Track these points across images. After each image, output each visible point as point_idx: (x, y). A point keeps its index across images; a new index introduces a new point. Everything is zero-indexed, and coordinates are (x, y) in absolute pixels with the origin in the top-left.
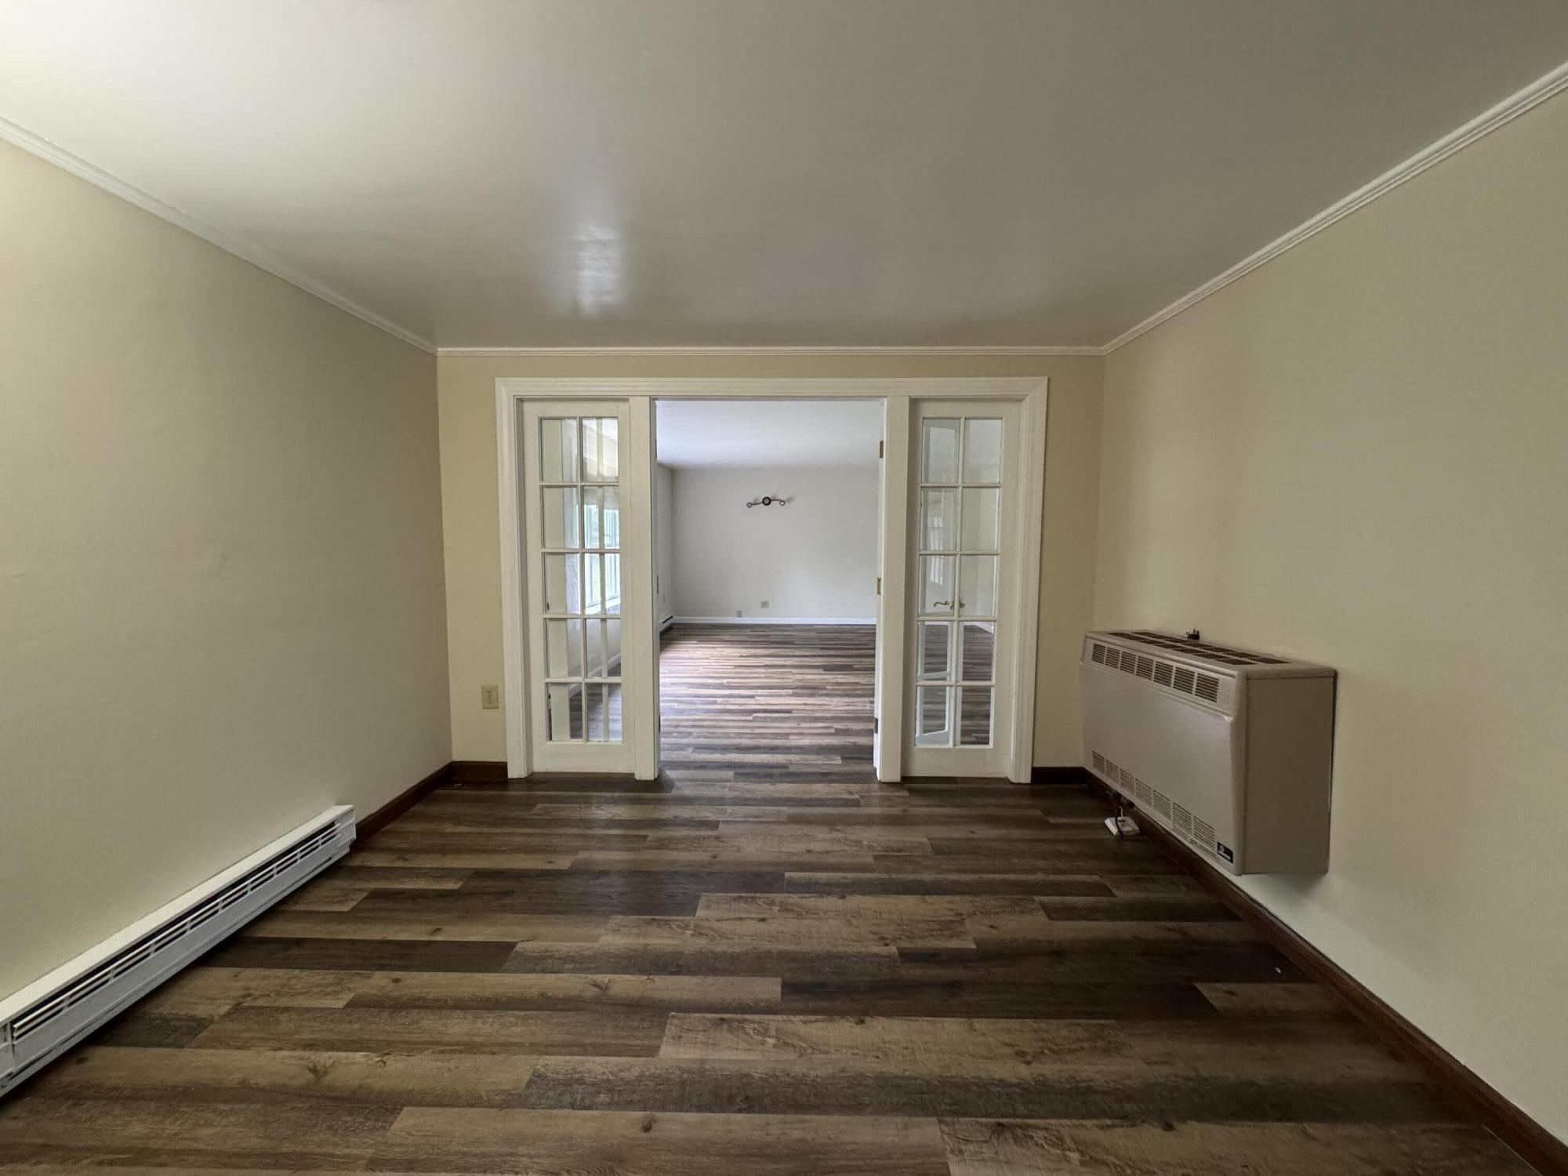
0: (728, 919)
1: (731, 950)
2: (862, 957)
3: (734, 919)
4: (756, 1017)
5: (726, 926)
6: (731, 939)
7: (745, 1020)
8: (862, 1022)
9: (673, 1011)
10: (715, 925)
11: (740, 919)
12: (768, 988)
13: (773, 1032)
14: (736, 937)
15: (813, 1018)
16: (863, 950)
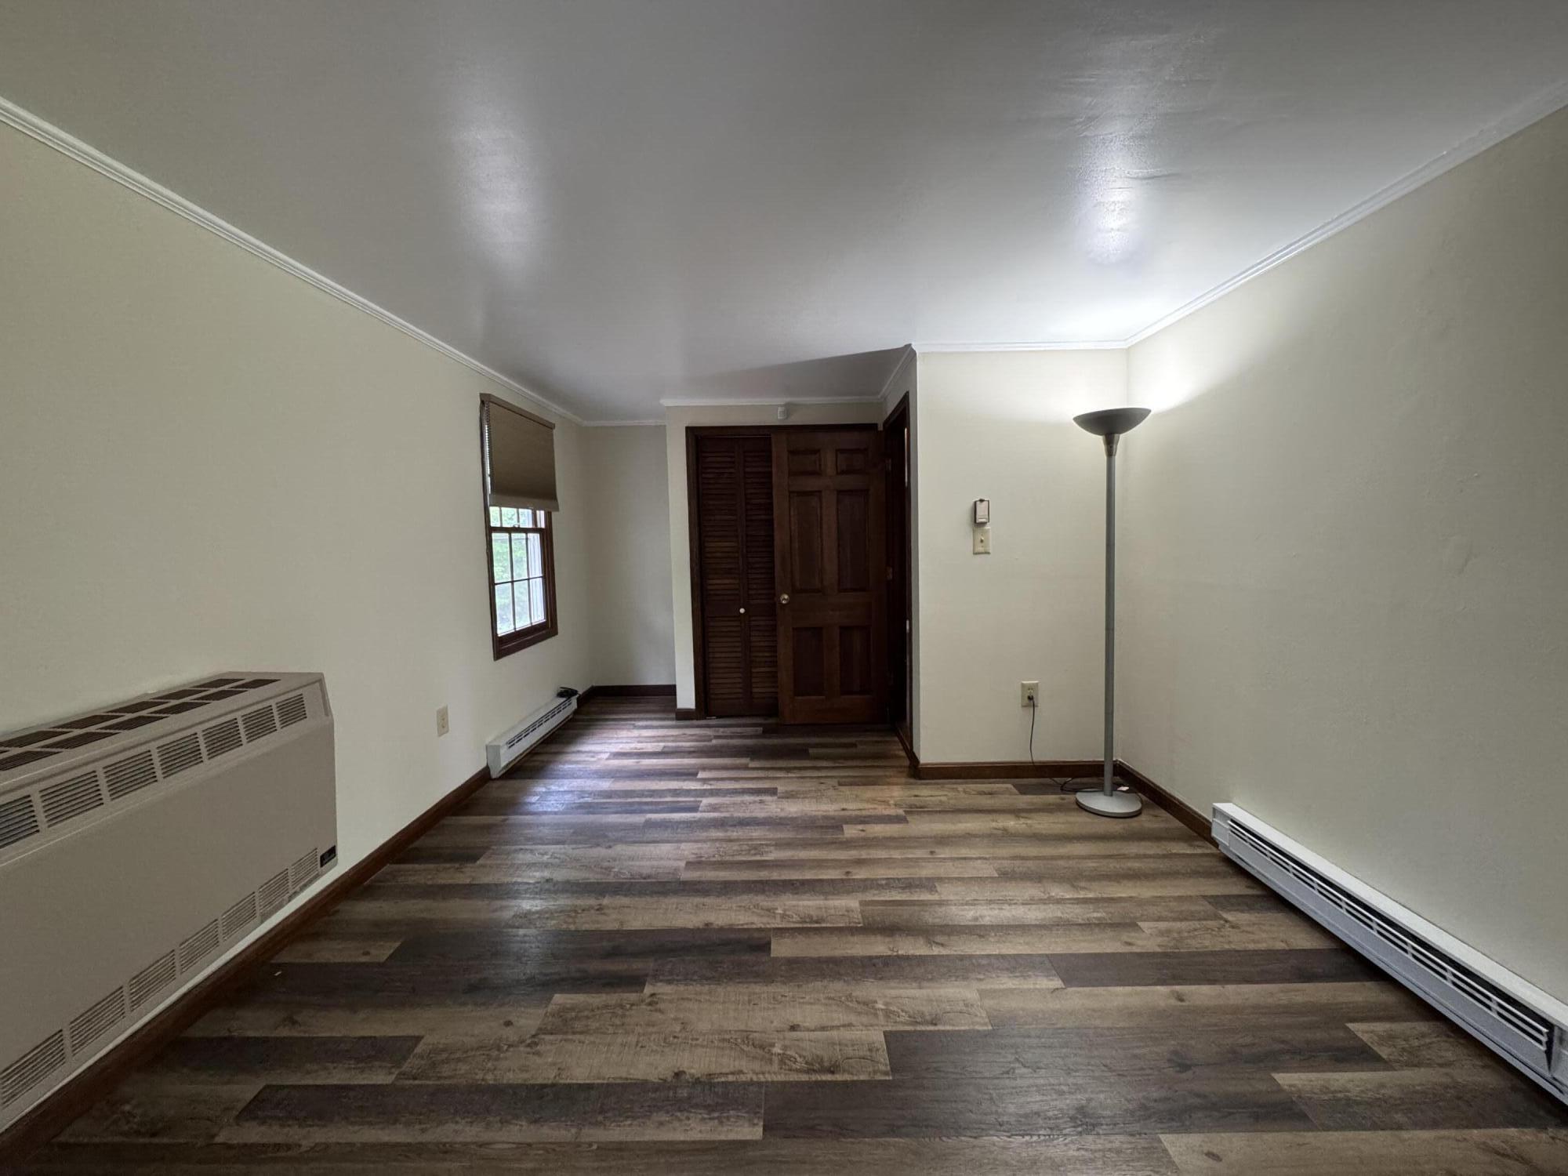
0: (838, 1027)
1: (825, 982)
2: (687, 979)
3: (833, 1028)
4: (792, 925)
5: (839, 1017)
6: (830, 998)
7: (800, 923)
8: (707, 925)
9: (861, 927)
10: (853, 1018)
11: (823, 1028)
12: (782, 949)
13: (778, 917)
14: (823, 1001)
15: (746, 927)
16: (682, 988)
